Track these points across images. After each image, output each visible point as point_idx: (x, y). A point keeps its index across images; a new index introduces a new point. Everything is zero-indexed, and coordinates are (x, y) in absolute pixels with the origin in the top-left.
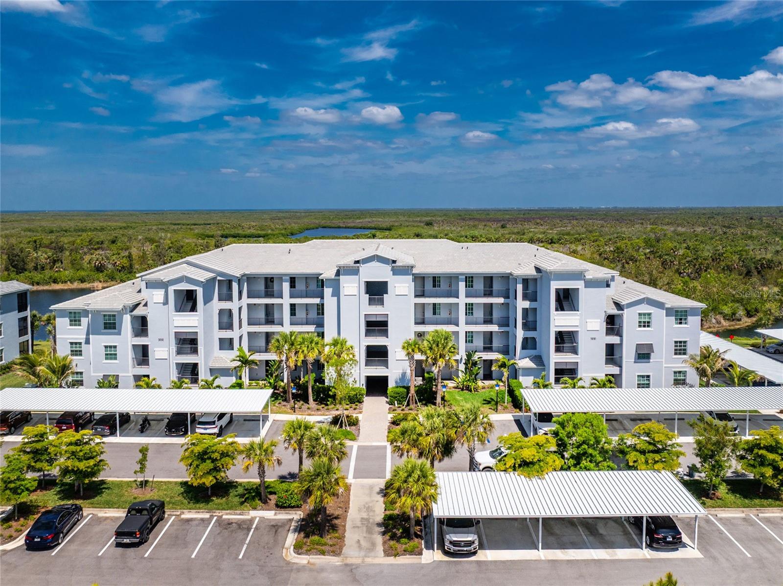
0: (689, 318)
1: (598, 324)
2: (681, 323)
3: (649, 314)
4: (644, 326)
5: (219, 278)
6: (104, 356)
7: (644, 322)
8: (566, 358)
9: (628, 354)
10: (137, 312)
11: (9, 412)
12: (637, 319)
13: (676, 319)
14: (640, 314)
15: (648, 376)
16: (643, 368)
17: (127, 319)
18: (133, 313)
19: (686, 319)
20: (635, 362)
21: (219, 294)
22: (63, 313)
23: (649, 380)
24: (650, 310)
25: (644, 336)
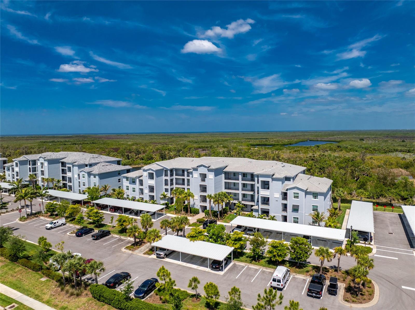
0: (319, 196)
1: (278, 195)
2: (315, 198)
3: (298, 193)
4: (296, 198)
5: (165, 169)
6: (132, 191)
7: (296, 196)
8: (265, 207)
9: (290, 208)
10: (141, 178)
11: (104, 205)
12: (293, 195)
13: (313, 197)
14: (294, 193)
15: (298, 218)
16: (295, 215)
17: (138, 180)
18: (140, 179)
19: (317, 197)
20: (292, 212)
21: (165, 174)
22: (124, 177)
23: (298, 220)
24: (298, 191)
25: (295, 202)
